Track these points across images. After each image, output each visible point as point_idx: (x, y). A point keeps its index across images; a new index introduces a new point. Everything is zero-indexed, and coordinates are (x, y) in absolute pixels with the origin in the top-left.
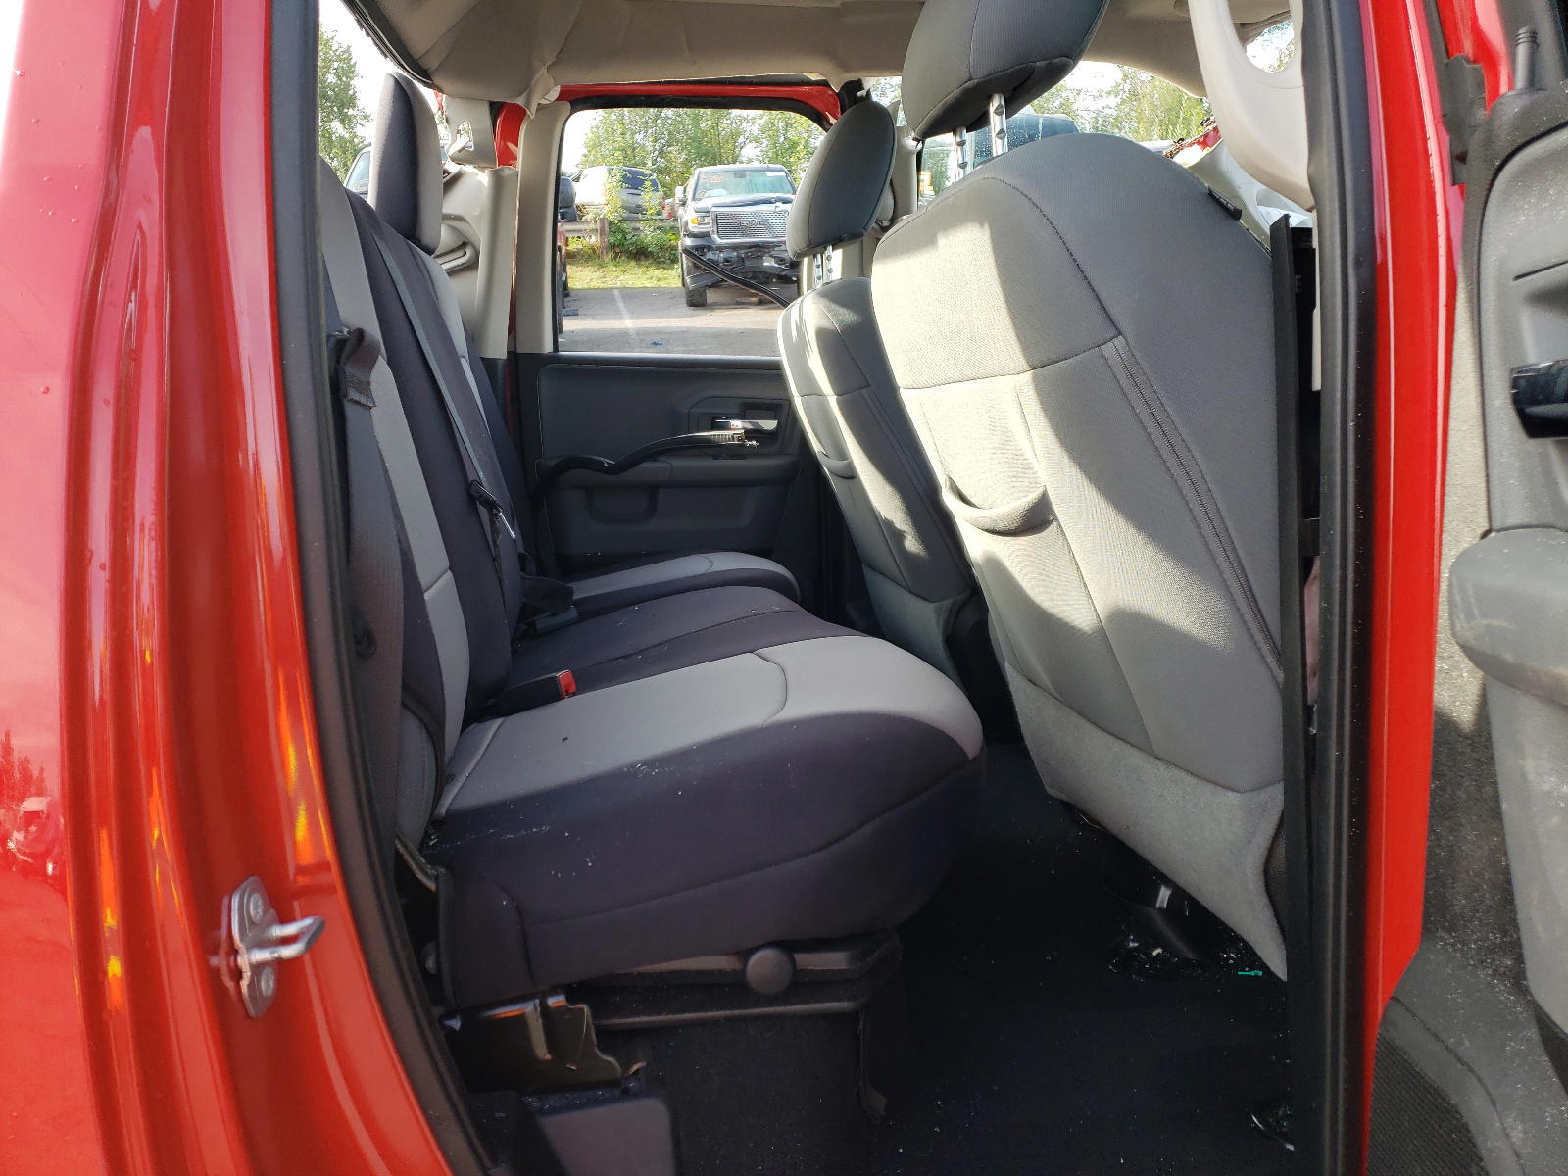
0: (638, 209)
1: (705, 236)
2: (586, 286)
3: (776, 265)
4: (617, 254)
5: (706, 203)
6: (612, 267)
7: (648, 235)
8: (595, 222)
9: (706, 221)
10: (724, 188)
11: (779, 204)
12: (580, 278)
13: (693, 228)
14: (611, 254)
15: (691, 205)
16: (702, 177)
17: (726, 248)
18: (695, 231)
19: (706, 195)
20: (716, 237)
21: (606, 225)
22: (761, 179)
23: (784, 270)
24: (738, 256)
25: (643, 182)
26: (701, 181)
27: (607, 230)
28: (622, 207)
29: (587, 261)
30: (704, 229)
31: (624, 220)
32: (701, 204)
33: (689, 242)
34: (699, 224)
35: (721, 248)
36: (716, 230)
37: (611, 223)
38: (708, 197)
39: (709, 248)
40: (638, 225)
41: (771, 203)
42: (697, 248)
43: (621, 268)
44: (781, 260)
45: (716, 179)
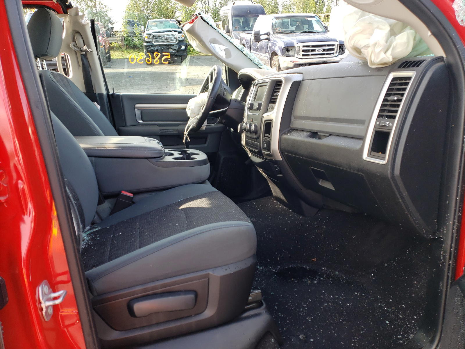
0: (134, 33)
1: (150, 42)
2: (117, 58)
3: (173, 51)
4: (127, 47)
5: (150, 32)
6: (125, 52)
7: (137, 41)
8: (120, 37)
9: (150, 38)
10: (156, 27)
11: (173, 32)
12: (115, 55)
13: (146, 40)
14: (125, 48)
15: (146, 32)
16: (149, 23)
17: (157, 46)
18: (147, 40)
19: (151, 29)
20: (153, 42)
21: (123, 38)
22: (168, 24)
23: (176, 53)
24: (161, 48)
25: (134, 24)
26: (149, 24)
27: (123, 40)
28: (128, 32)
29: (118, 50)
30: (150, 40)
31: (129, 36)
32: (148, 32)
33: (145, 44)
34: (148, 38)
35: (155, 46)
36: (153, 40)
37: (125, 37)
38: (152, 29)
39: (152, 46)
40: (133, 38)
41: (170, 31)
42: (148, 46)
43: (128, 52)
44: (175, 50)
45: (154, 24)
